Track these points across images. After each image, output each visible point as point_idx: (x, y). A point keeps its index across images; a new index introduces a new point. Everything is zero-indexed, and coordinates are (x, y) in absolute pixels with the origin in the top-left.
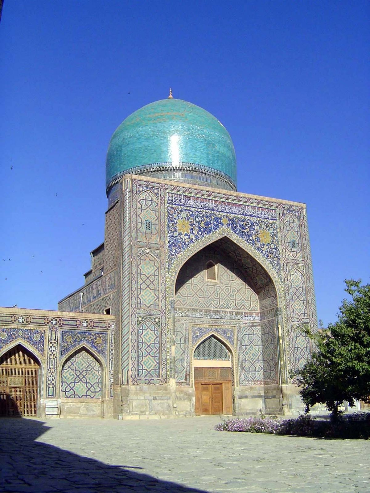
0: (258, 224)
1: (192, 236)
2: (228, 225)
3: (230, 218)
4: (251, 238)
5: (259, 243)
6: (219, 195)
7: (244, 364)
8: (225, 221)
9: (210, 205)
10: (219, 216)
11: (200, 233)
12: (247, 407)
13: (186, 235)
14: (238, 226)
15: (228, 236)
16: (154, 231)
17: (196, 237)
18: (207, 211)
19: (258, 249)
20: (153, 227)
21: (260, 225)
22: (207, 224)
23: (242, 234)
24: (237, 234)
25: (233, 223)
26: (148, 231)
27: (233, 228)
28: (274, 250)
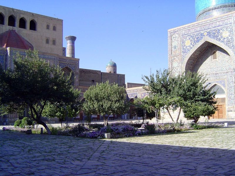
0: (222, 29)
1: (191, 46)
2: (207, 35)
3: (208, 31)
4: (218, 37)
5: (222, 39)
6: (202, 23)
7: (230, 96)
8: (206, 34)
9: (198, 29)
10: (203, 33)
11: (195, 43)
12: (232, 116)
13: (189, 46)
14: (212, 34)
15: (207, 41)
16: (177, 49)
17: (193, 46)
18: (197, 32)
19: (222, 42)
20: (177, 47)
21: (223, 29)
22: (197, 38)
23: (214, 37)
24: (211, 38)
25: (209, 34)
26: (175, 50)
27: (210, 36)
28: (231, 39)
